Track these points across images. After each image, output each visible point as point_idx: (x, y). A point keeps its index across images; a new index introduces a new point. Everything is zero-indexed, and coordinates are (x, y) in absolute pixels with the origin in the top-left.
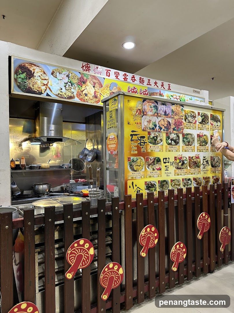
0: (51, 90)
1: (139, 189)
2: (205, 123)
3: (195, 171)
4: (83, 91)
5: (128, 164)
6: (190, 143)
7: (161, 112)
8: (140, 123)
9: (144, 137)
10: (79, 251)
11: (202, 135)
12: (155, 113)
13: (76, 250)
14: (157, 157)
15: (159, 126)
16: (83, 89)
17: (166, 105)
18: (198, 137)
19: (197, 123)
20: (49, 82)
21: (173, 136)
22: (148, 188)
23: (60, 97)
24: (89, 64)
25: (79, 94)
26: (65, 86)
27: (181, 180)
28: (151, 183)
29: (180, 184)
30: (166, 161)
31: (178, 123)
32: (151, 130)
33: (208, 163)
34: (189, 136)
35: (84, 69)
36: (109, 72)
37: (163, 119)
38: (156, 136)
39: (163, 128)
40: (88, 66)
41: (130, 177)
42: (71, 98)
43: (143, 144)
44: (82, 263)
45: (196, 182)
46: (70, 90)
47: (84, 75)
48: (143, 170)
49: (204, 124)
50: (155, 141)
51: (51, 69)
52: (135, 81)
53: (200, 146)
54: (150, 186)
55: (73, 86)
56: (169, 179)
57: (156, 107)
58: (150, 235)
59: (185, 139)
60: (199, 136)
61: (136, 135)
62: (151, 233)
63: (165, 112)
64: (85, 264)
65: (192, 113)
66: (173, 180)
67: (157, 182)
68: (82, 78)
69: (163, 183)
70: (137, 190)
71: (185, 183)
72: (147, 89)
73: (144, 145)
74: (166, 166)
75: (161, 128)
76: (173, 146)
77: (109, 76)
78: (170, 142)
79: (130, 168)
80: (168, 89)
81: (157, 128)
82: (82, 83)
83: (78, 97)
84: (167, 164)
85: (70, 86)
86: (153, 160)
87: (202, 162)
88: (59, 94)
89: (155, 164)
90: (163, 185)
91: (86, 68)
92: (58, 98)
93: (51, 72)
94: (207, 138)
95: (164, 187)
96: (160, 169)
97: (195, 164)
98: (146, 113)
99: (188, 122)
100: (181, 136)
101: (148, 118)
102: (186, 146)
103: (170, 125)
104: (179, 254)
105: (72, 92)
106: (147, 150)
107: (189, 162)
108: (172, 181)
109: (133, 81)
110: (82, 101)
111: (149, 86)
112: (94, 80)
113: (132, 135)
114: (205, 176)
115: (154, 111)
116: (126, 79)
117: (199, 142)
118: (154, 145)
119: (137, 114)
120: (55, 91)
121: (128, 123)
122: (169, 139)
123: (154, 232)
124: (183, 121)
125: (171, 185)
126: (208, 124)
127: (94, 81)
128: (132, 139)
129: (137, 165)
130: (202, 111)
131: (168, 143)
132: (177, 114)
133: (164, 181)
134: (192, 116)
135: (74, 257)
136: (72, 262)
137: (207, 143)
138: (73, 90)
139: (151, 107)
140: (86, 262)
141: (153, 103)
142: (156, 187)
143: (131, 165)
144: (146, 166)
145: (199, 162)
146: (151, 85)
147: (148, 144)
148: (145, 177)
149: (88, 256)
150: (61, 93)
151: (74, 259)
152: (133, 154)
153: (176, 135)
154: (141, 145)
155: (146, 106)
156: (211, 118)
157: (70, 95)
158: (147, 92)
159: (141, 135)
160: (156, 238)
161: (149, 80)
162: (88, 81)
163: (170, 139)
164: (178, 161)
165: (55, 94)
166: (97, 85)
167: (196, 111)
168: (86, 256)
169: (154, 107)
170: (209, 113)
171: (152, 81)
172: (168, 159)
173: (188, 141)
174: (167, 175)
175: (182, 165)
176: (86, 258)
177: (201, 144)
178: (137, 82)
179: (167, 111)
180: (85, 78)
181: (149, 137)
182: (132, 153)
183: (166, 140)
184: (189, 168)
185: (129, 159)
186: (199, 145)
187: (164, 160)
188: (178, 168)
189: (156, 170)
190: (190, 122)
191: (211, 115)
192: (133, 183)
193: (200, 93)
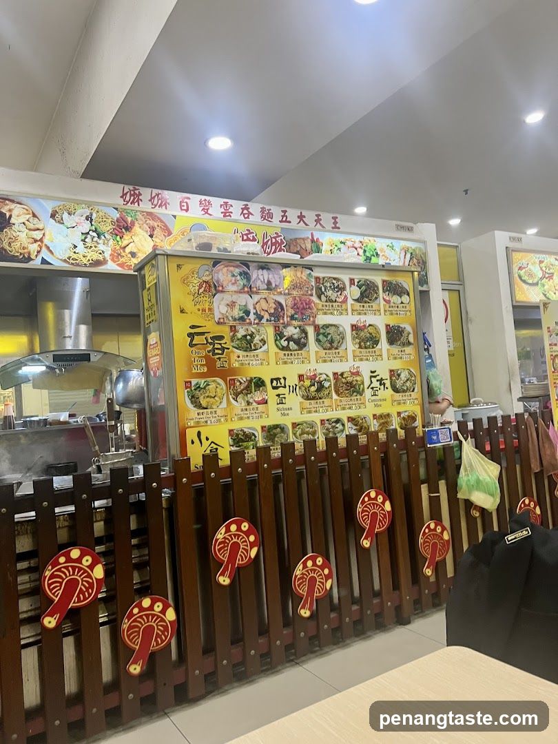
0: (51, 252)
1: (215, 446)
2: (370, 300)
3: (351, 403)
4: (125, 247)
5: (186, 394)
6: (335, 345)
7: (259, 283)
8: (210, 309)
9: (221, 338)
10: (69, 572)
11: (365, 326)
12: (244, 286)
13: (63, 569)
14: (255, 378)
15: (256, 314)
16: (125, 242)
17: (268, 269)
18: (353, 330)
19: (350, 301)
20: (47, 234)
21: (291, 331)
22: (238, 442)
23: (72, 264)
24: (137, 187)
25: (116, 254)
26: (83, 240)
27: (319, 424)
28: (244, 433)
29: (315, 431)
30: (279, 385)
31: (302, 303)
32: (237, 322)
33: (384, 384)
34: (331, 330)
35: (127, 199)
36: (187, 203)
37: (265, 299)
38: (250, 333)
39: (266, 316)
40: (137, 192)
41: (192, 422)
42: (98, 263)
43: (220, 352)
44: (78, 597)
45: (356, 425)
46: (96, 247)
47: (127, 212)
48: (224, 404)
49: (365, 302)
50: (248, 344)
51: (49, 206)
52: (250, 215)
53: (360, 350)
54: (240, 438)
55: (103, 237)
56: (287, 422)
57: (246, 276)
58: (238, 539)
59: (321, 337)
60: (354, 327)
61: (203, 334)
62: (239, 536)
63: (269, 283)
64: (85, 599)
65: (334, 281)
66: (298, 425)
67: (260, 430)
68: (122, 219)
69: (274, 431)
70: (210, 448)
71: (327, 429)
72: (279, 231)
73: (222, 354)
74: (278, 395)
75: (260, 318)
76: (293, 353)
77: (187, 210)
78: (285, 344)
79: (192, 402)
80: (333, 228)
81: (252, 317)
82: (123, 230)
83: (114, 262)
84: (281, 391)
85: (95, 239)
86: (247, 383)
87: (367, 383)
88: (69, 258)
89: (251, 392)
90: (275, 435)
91: (132, 198)
92: (68, 265)
93: (49, 212)
94: (378, 332)
95: (276, 439)
96: (265, 402)
97: (349, 386)
98: (223, 288)
99: (326, 301)
100: (311, 331)
101: (227, 298)
102: (326, 351)
103: (282, 309)
104: (313, 580)
105: (99, 252)
106: (229, 365)
107: (335, 385)
108: (295, 425)
109: (246, 216)
110: (124, 268)
111: (285, 225)
112: (151, 222)
113: (191, 335)
114: (379, 411)
115: (241, 282)
116: (228, 214)
117: (357, 341)
118: (245, 353)
119: (201, 291)
120: (61, 252)
121: (182, 311)
122: (281, 338)
123: (248, 533)
124: (315, 299)
125: (295, 434)
126: (378, 301)
127: (152, 224)
128: (194, 343)
129: (208, 397)
130: (357, 276)
131: (281, 347)
132: (298, 285)
133: (276, 426)
134: (336, 288)
135: (58, 584)
136: (53, 592)
137: (377, 342)
138: (101, 247)
139: (233, 276)
140: (86, 594)
141: (237, 267)
142: (257, 439)
143: (193, 397)
144: (230, 396)
145: (359, 383)
146: (290, 222)
147: (233, 352)
148: (229, 420)
149: (91, 581)
150: (75, 256)
151: (59, 588)
152: (197, 373)
153: (298, 328)
154: (214, 354)
155: (220, 274)
156: (385, 288)
157: (95, 258)
158: (280, 238)
159: (213, 333)
160: (252, 545)
161: (285, 212)
162: (136, 224)
163: (285, 338)
164: (307, 383)
165: (61, 258)
166: (157, 232)
167: (345, 277)
168: (87, 582)
169: (240, 274)
170: (378, 279)
171: (293, 214)
172: (282, 381)
173: (329, 340)
174: (284, 415)
175: (318, 390)
176: (87, 585)
177: (362, 344)
178: (256, 217)
179: (272, 281)
180: (129, 219)
181: (234, 336)
182: (194, 371)
183: (276, 340)
184: (335, 396)
185: (188, 385)
186: (357, 346)
187: (272, 382)
188: (308, 398)
189: (254, 404)
190: (331, 301)
191: (384, 281)
192: (199, 434)
193: (414, 229)
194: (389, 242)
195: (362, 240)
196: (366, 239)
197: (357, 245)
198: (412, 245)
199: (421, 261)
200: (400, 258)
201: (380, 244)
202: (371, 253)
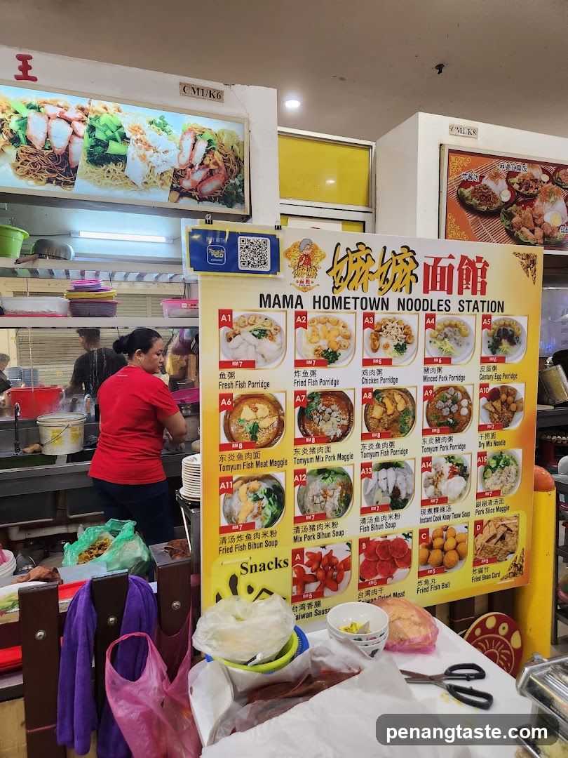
193: (225, 97)
194: (155, 115)
195: (85, 105)
196: (97, 105)
197: (72, 114)
198: (215, 126)
199: (232, 158)
200: (180, 148)
201: (132, 118)
202: (109, 133)
